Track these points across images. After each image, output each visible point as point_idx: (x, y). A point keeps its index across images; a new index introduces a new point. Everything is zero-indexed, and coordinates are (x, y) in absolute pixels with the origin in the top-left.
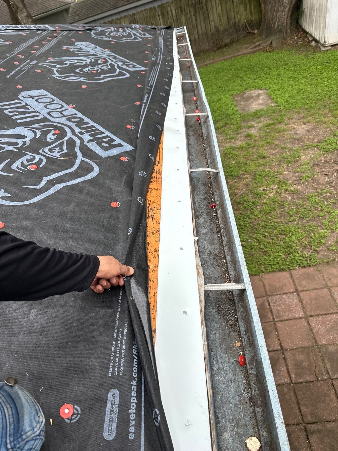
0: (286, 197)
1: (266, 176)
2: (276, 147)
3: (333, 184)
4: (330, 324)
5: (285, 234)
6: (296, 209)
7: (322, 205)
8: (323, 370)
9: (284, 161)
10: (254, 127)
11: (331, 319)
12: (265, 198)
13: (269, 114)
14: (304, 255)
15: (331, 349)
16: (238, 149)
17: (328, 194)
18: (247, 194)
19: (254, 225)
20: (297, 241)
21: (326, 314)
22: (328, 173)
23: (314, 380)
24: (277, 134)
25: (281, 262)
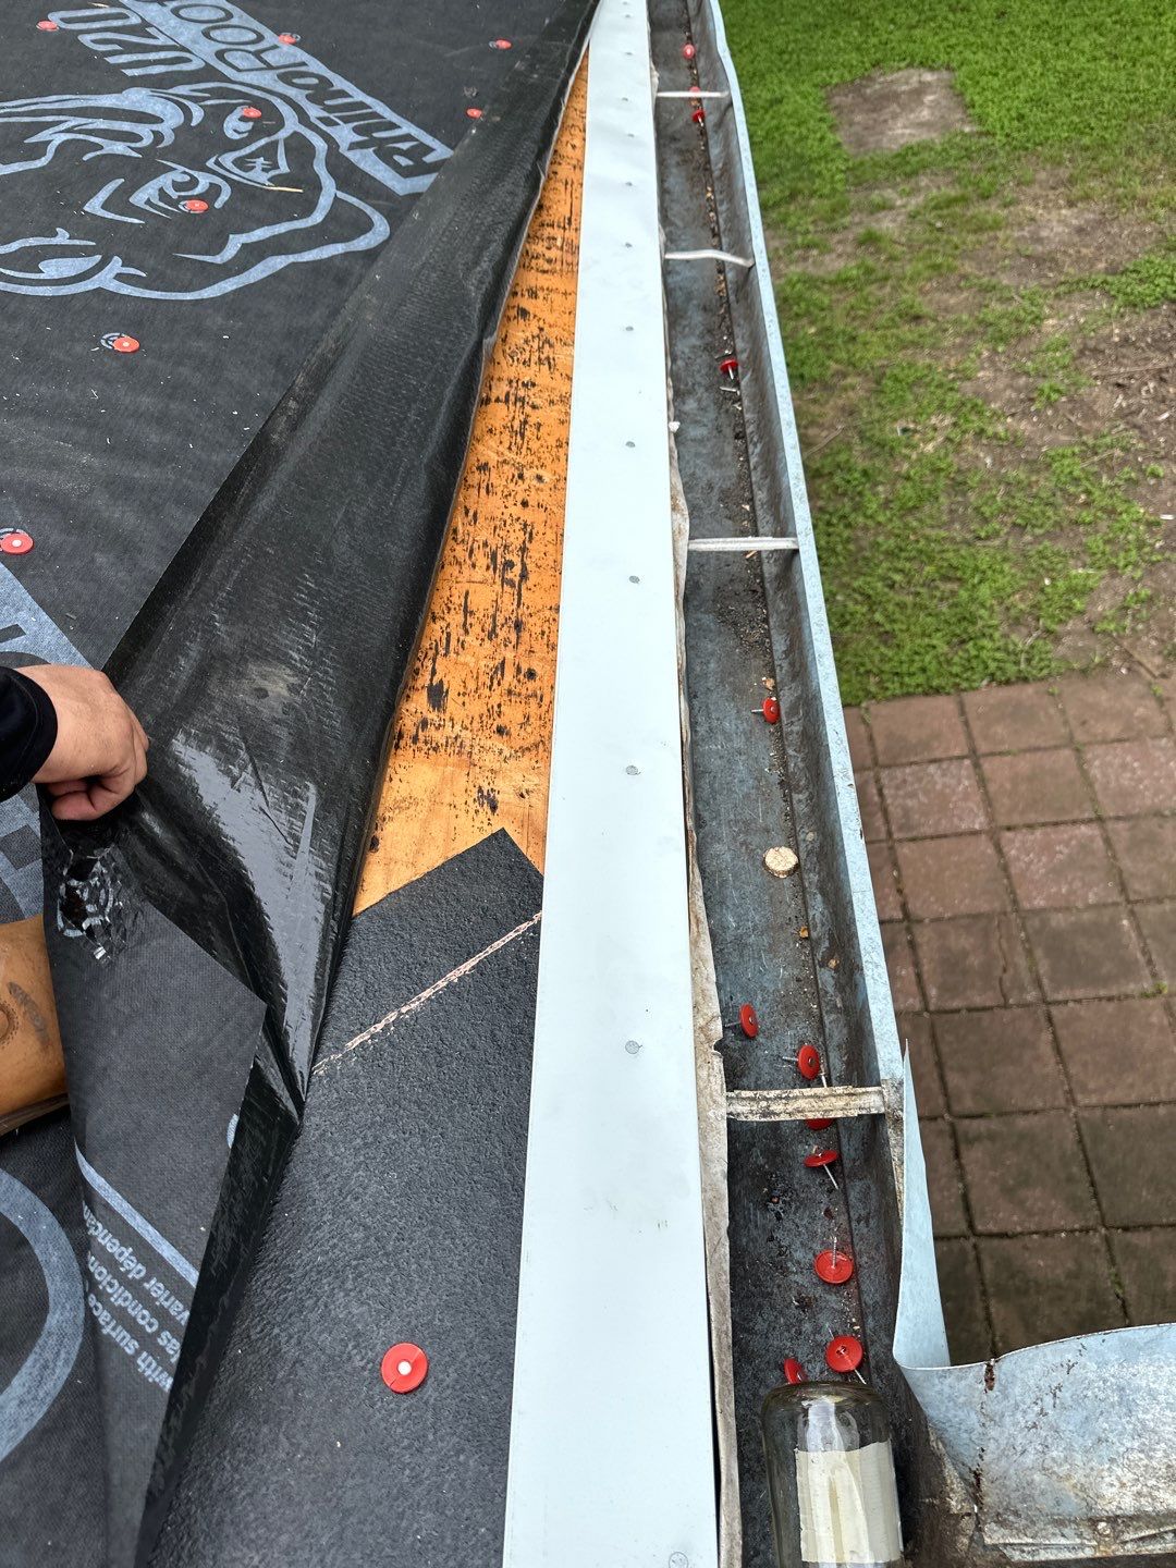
0: (977, 457)
1: (918, 382)
2: (962, 284)
3: (1139, 420)
4: (1066, 851)
5: (959, 579)
6: (1006, 498)
7: (1090, 487)
8: (1026, 977)
9: (984, 333)
10: (892, 208)
11: (1071, 839)
12: (907, 457)
13: (950, 164)
14: (1011, 647)
15: (1058, 920)
16: (832, 283)
17: (1118, 452)
18: (849, 443)
19: (861, 549)
20: (994, 602)
21: (1056, 824)
22: (1126, 382)
23: (993, 1004)
24: (971, 238)
25: (933, 667)
